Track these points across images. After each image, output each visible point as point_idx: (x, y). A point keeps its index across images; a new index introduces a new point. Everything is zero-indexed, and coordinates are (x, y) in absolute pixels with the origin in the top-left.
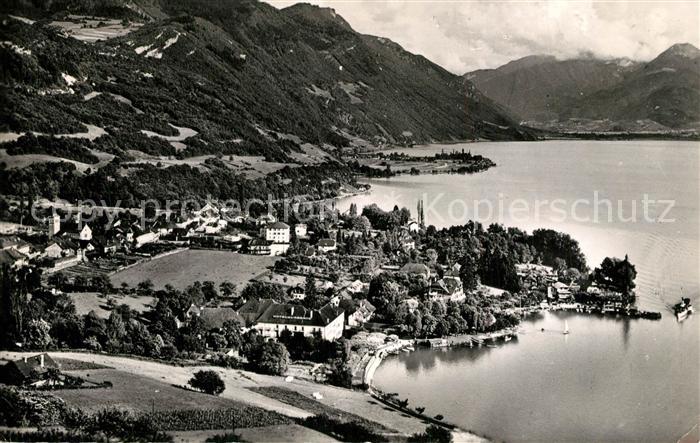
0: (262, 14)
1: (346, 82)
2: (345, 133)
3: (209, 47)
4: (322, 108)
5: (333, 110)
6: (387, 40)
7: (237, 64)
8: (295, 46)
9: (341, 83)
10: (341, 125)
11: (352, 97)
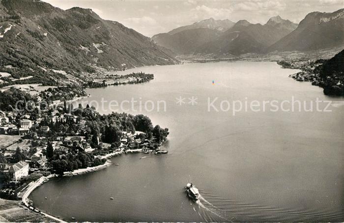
0: (56, 13)
1: (96, 43)
2: (94, 66)
3: (28, 31)
4: (84, 56)
5: (89, 56)
6: (117, 22)
7: (41, 38)
8: (71, 27)
9: (94, 44)
10: (93, 63)
11: (98, 50)
